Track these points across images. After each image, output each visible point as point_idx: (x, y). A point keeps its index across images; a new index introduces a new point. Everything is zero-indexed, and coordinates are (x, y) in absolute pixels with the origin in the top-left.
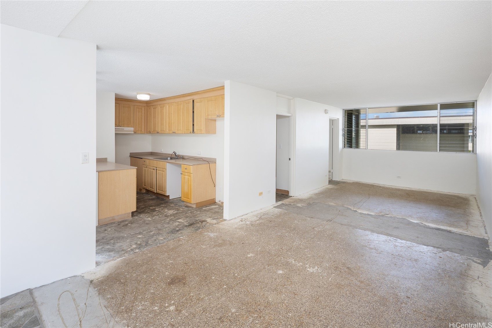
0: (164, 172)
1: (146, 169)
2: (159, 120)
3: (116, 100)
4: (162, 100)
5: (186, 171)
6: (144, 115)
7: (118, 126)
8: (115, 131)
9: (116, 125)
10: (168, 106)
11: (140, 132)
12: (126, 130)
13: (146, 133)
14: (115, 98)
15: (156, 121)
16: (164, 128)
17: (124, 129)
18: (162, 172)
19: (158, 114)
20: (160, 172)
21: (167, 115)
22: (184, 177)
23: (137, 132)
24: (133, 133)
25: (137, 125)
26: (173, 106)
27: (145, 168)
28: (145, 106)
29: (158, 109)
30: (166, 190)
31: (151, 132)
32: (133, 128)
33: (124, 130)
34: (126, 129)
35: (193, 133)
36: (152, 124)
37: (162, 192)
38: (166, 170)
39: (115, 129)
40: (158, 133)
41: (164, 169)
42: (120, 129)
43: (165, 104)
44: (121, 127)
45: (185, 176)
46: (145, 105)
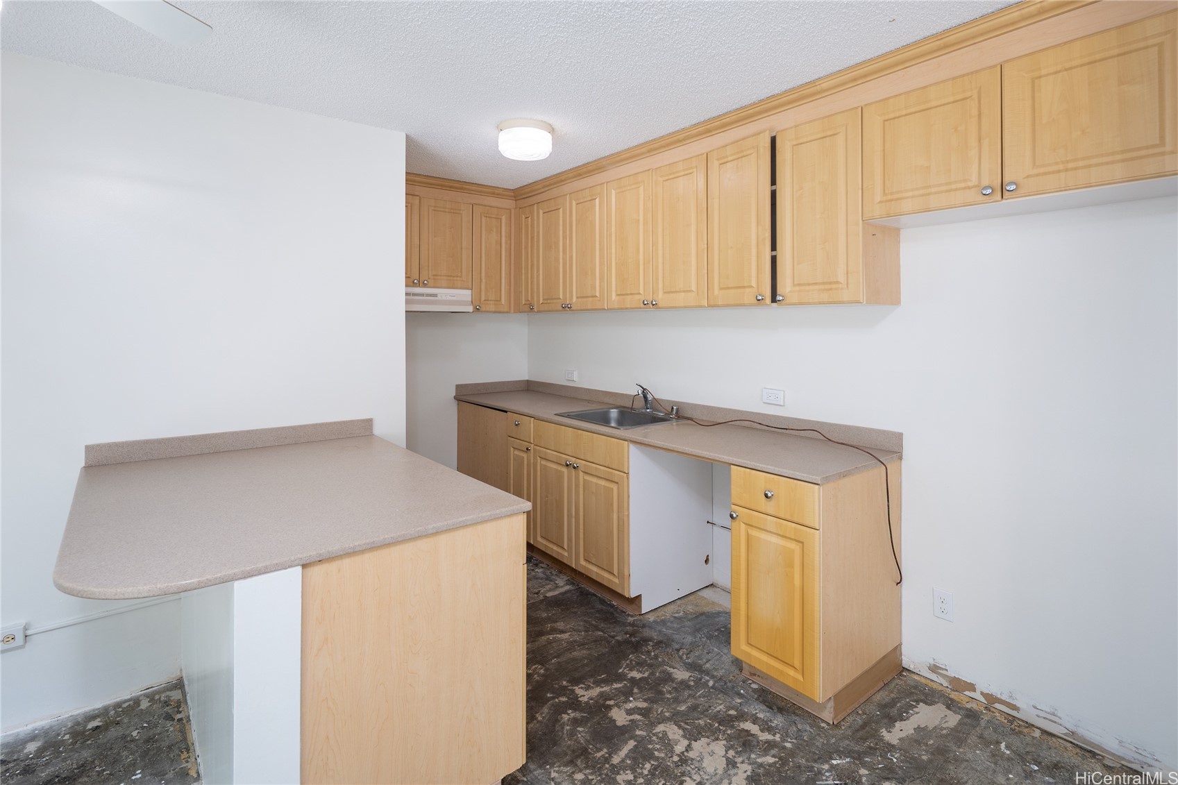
0: (614, 487)
1: (525, 455)
2: (571, 257)
3: (409, 182)
4: (589, 172)
5: (769, 507)
6: (506, 243)
7: (414, 285)
8: (407, 302)
9: (411, 281)
10: (613, 192)
11: (492, 308)
12: (444, 298)
13: (514, 312)
14: (407, 173)
15: (557, 260)
16: (594, 287)
17: (435, 295)
18: (602, 483)
19: (564, 232)
20: (594, 480)
21: (613, 229)
22: (748, 535)
23: (483, 309)
24: (470, 309)
25: (484, 280)
26: (641, 189)
27: (517, 452)
28: (510, 210)
29: (564, 213)
30: (626, 573)
31: (535, 307)
32: (469, 292)
33: (439, 298)
34: (444, 294)
35: (774, 300)
36: (538, 276)
37: (606, 575)
38: (628, 478)
39: (407, 294)
40: (566, 308)
41: (617, 475)
42: (422, 295)
43: (603, 183)
44: (425, 286)
45: (754, 533)
46: (509, 204)
